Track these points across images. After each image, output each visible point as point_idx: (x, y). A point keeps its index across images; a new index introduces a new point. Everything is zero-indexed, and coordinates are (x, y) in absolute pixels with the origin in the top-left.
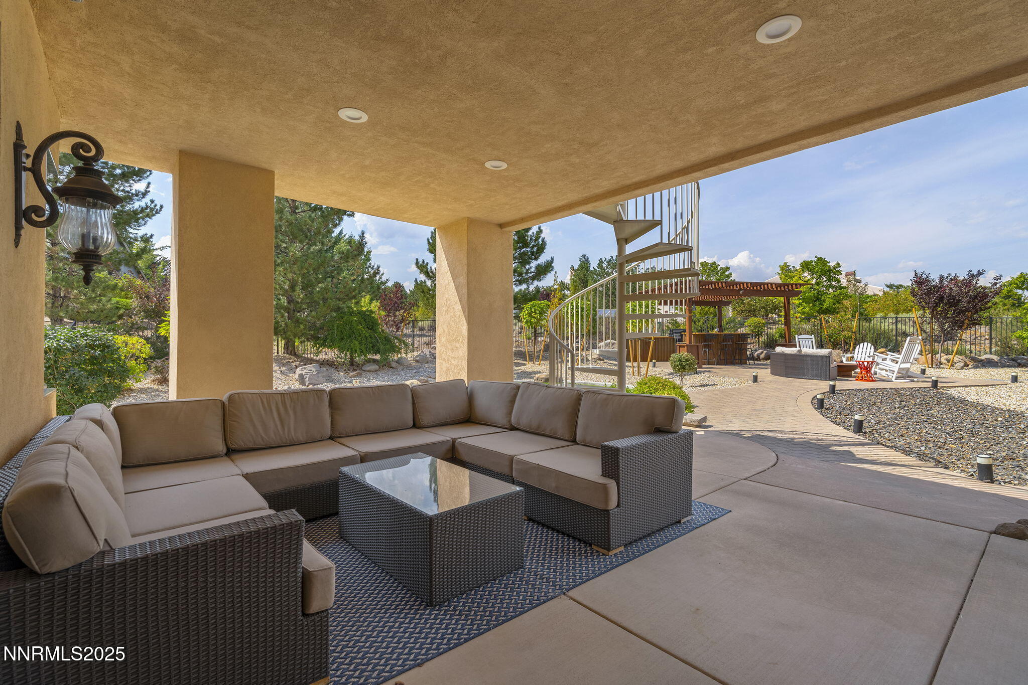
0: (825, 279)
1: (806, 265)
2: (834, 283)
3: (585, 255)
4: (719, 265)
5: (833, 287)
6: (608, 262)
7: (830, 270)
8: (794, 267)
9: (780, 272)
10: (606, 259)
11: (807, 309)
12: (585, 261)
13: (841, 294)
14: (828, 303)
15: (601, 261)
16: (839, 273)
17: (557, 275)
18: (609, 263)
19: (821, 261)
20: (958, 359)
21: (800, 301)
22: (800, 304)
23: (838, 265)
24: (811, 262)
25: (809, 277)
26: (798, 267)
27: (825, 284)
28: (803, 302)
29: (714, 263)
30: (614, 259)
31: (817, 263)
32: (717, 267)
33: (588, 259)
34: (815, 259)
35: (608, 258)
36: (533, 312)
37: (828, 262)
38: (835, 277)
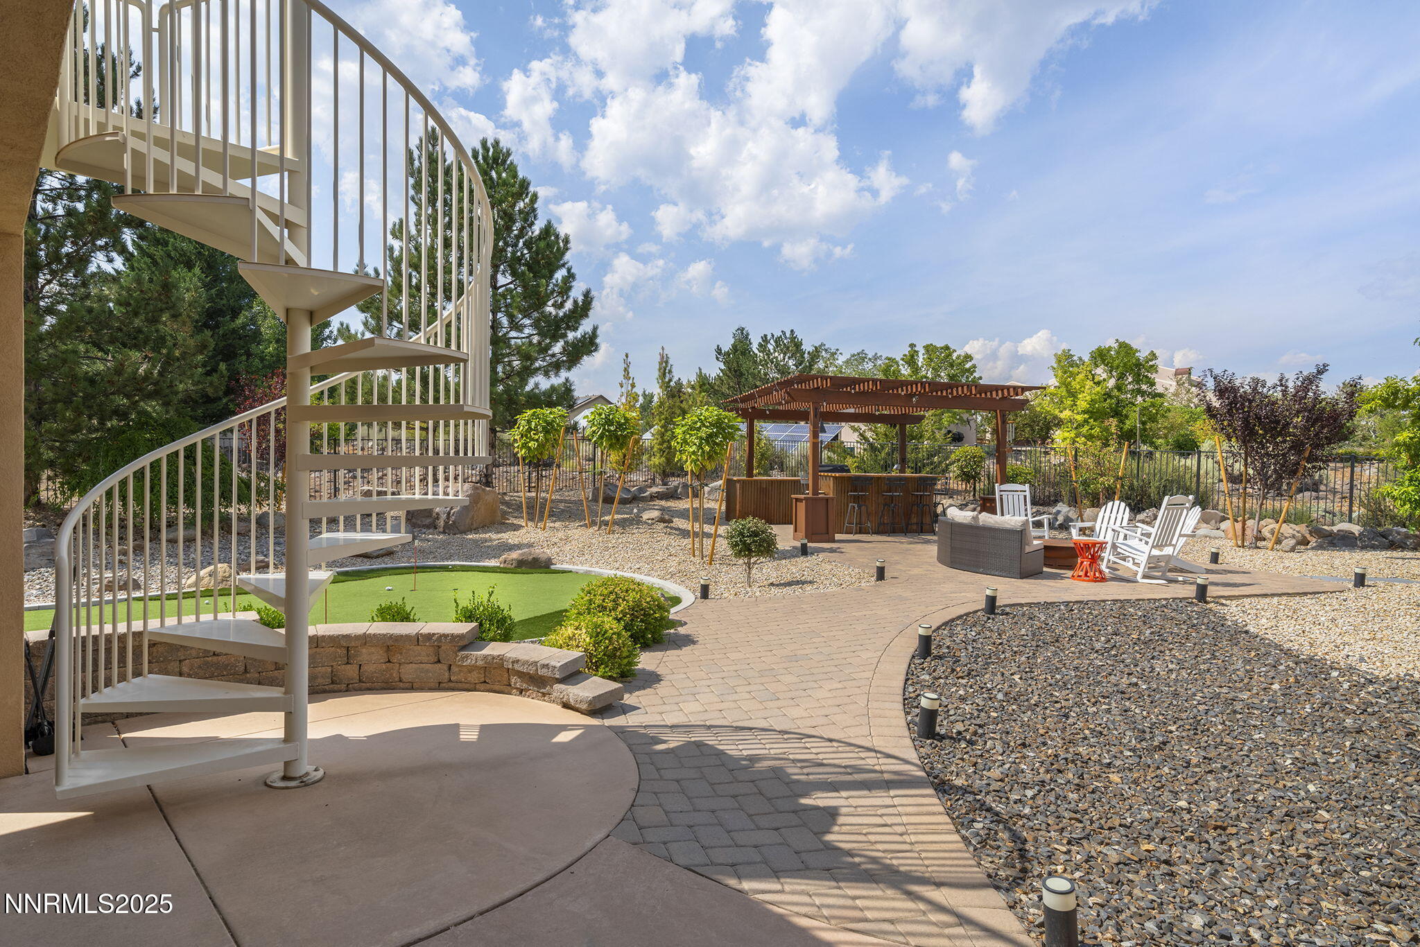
0: (1130, 379)
1: (1101, 356)
2: (1144, 387)
3: (743, 329)
4: (955, 351)
5: (1143, 393)
6: (776, 342)
7: (1138, 365)
8: (1080, 359)
9: (1055, 366)
10: (773, 336)
11: (1098, 429)
12: (742, 339)
13: (1153, 405)
14: (1133, 421)
15: (765, 338)
16: (1153, 368)
17: (629, 360)
18: (778, 341)
19: (1125, 348)
20: (1291, 531)
21: (1086, 416)
22: (1086, 421)
23: (1153, 356)
24: (1110, 349)
25: (1104, 376)
26: (1086, 358)
27: (1130, 387)
28: (1090, 418)
29: (947, 348)
30: (788, 335)
31: (1118, 353)
32: (950, 355)
33: (748, 334)
34: (1116, 346)
35: (778, 334)
36: (532, 429)
37: (1137, 351)
38: (1147, 377)
